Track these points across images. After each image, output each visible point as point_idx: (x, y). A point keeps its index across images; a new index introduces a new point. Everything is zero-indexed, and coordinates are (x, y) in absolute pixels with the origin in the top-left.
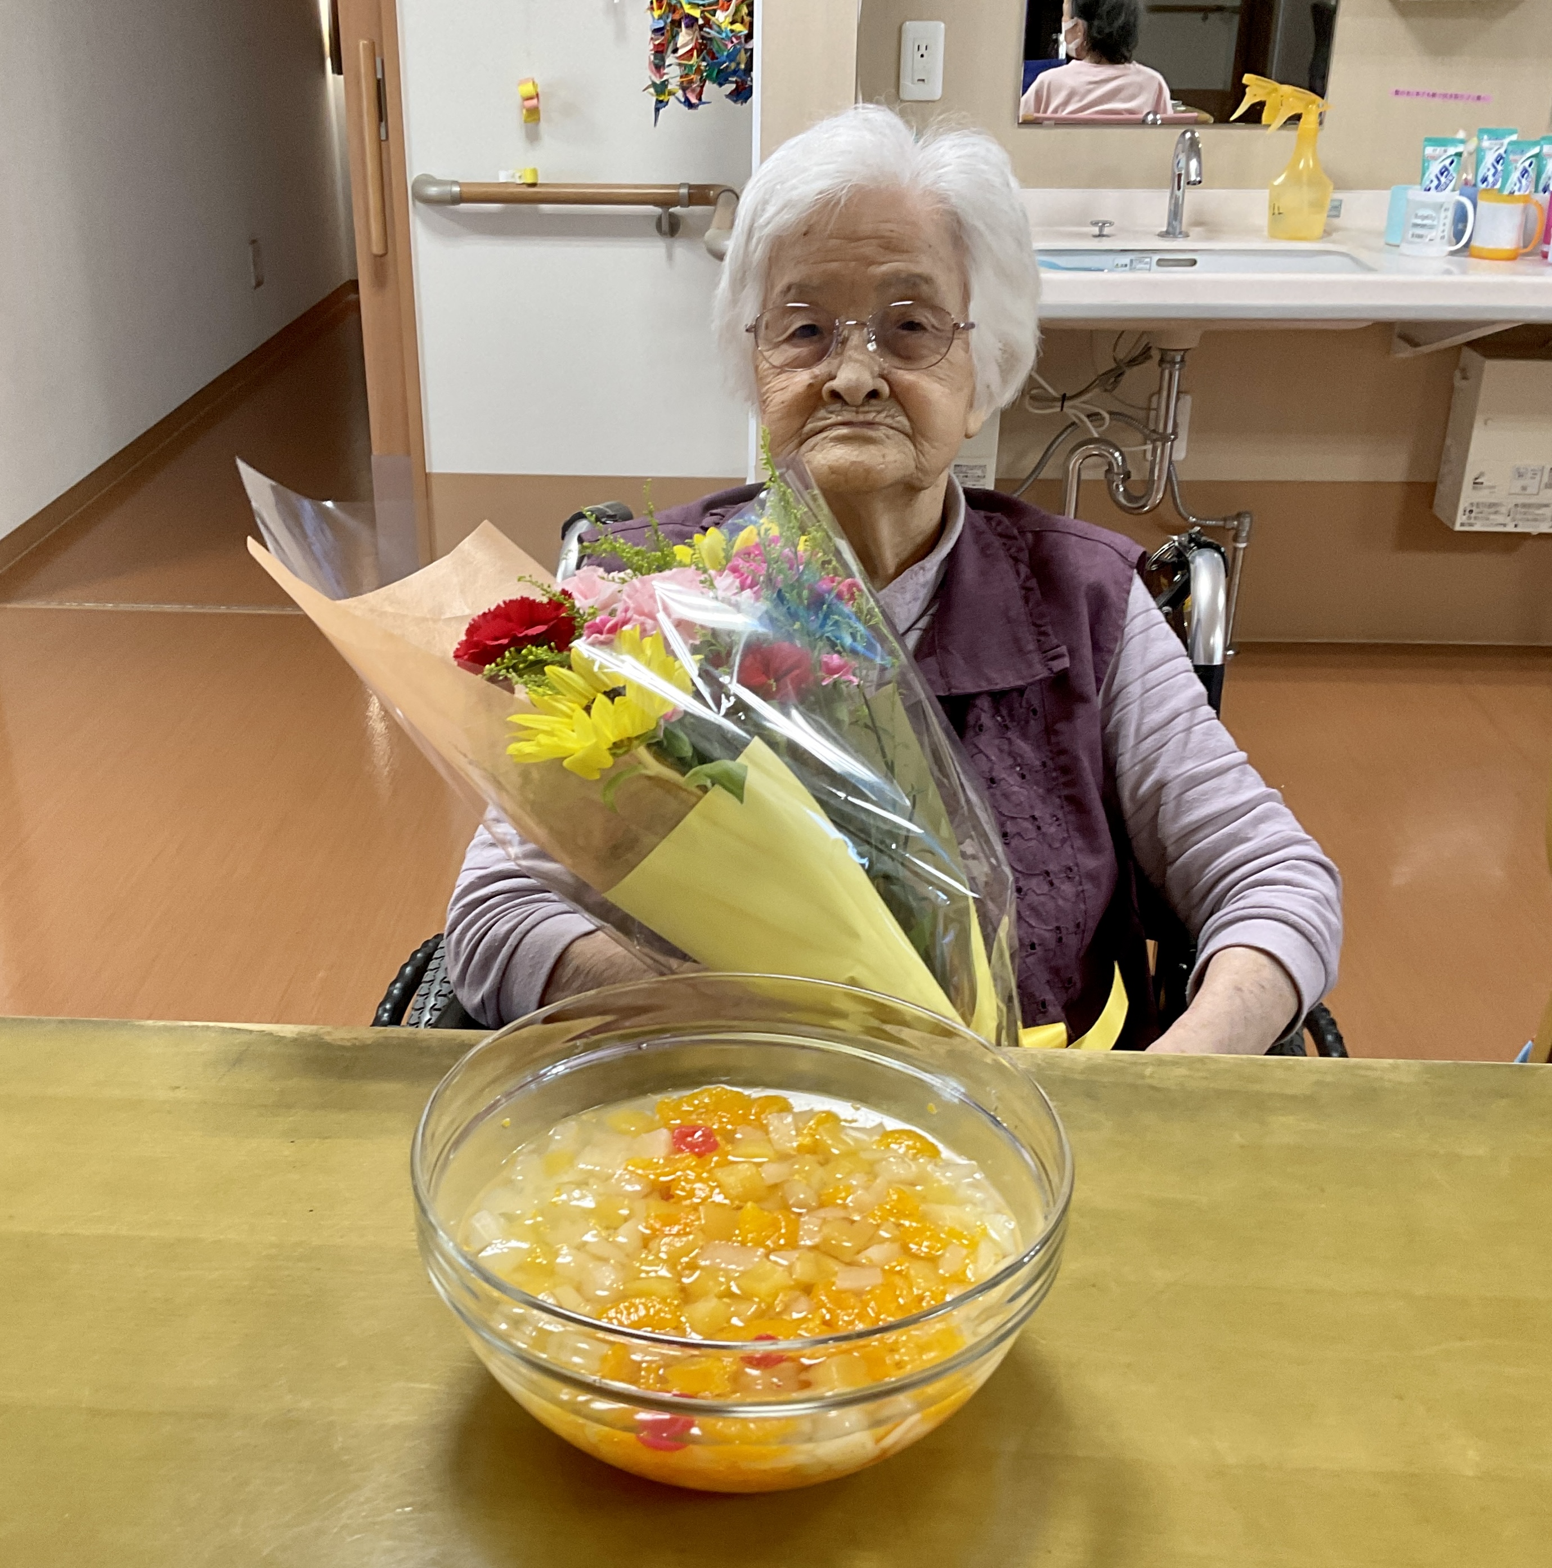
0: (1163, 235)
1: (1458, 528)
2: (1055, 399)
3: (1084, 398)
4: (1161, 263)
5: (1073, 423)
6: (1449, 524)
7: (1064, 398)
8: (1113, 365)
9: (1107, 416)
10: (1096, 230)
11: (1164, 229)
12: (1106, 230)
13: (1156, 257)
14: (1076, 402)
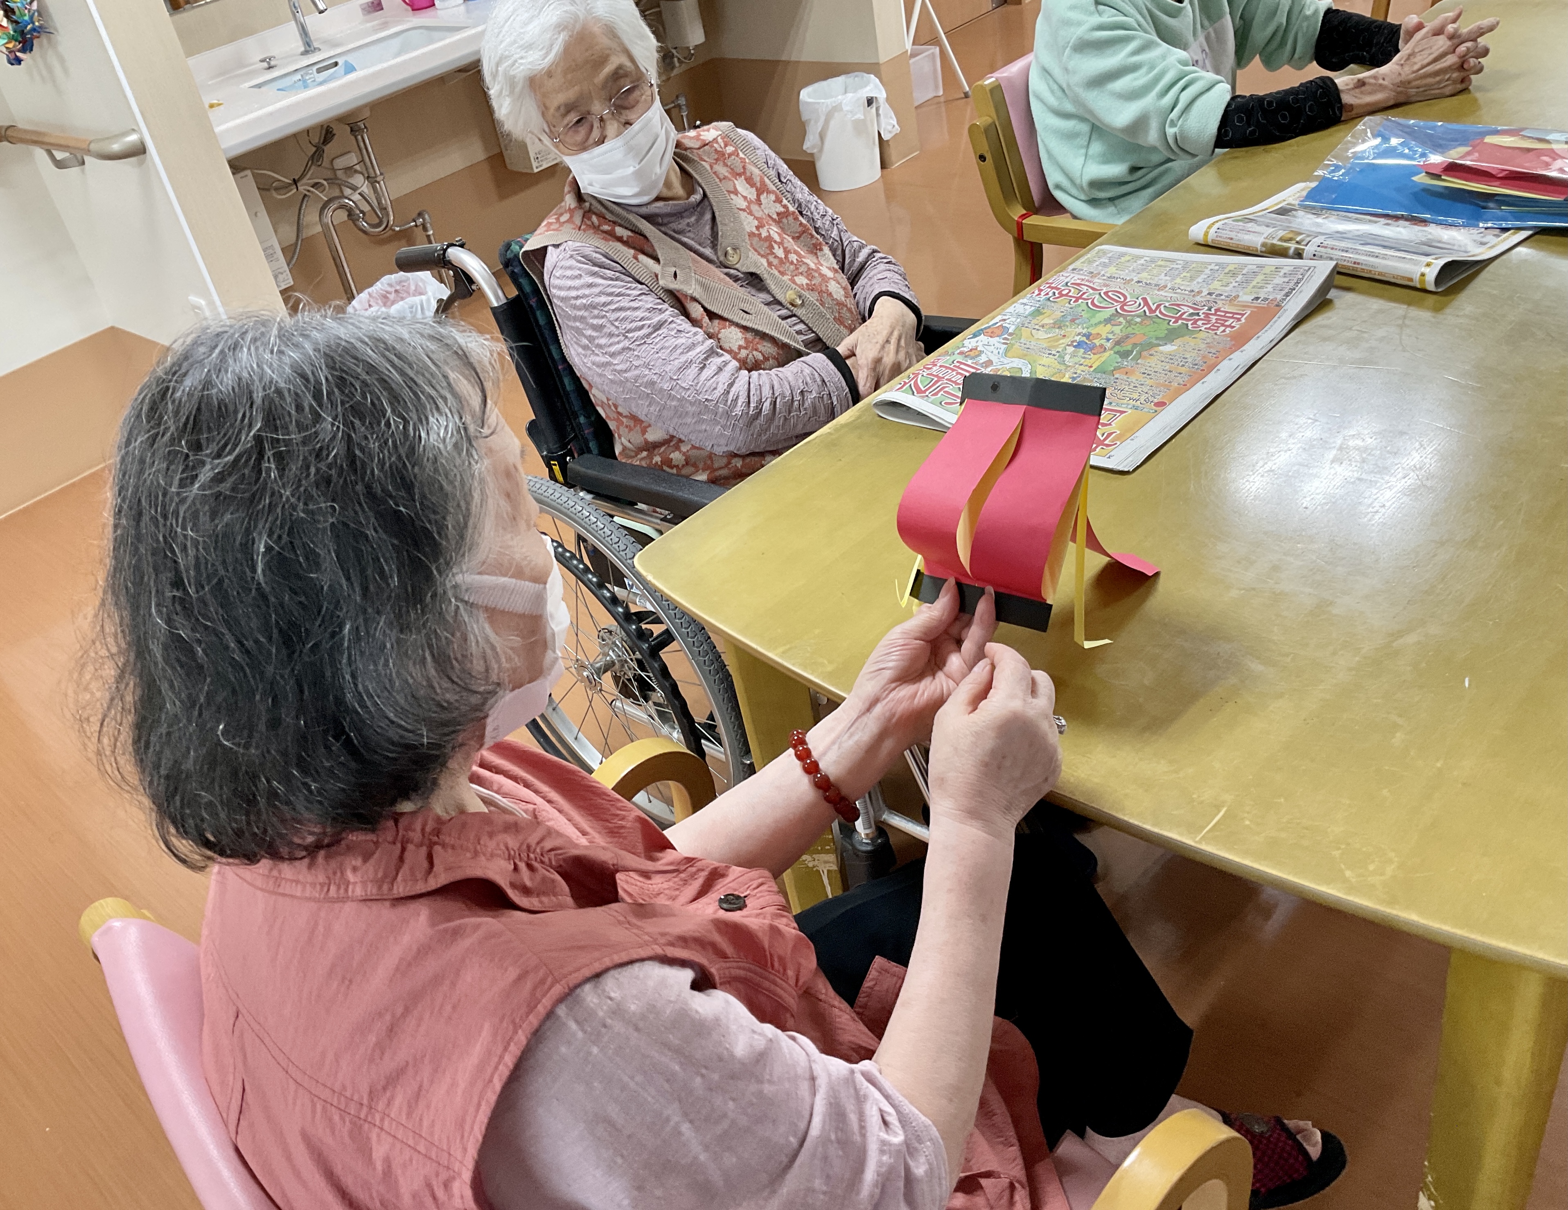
0: (305, 53)
1: (536, 171)
2: (290, 185)
3: (308, 176)
4: (319, 71)
5: (305, 196)
6: (529, 171)
7: (295, 182)
8: (314, 149)
9: (325, 183)
10: (265, 65)
11: (302, 49)
12: (273, 63)
13: (315, 68)
14: (304, 181)
